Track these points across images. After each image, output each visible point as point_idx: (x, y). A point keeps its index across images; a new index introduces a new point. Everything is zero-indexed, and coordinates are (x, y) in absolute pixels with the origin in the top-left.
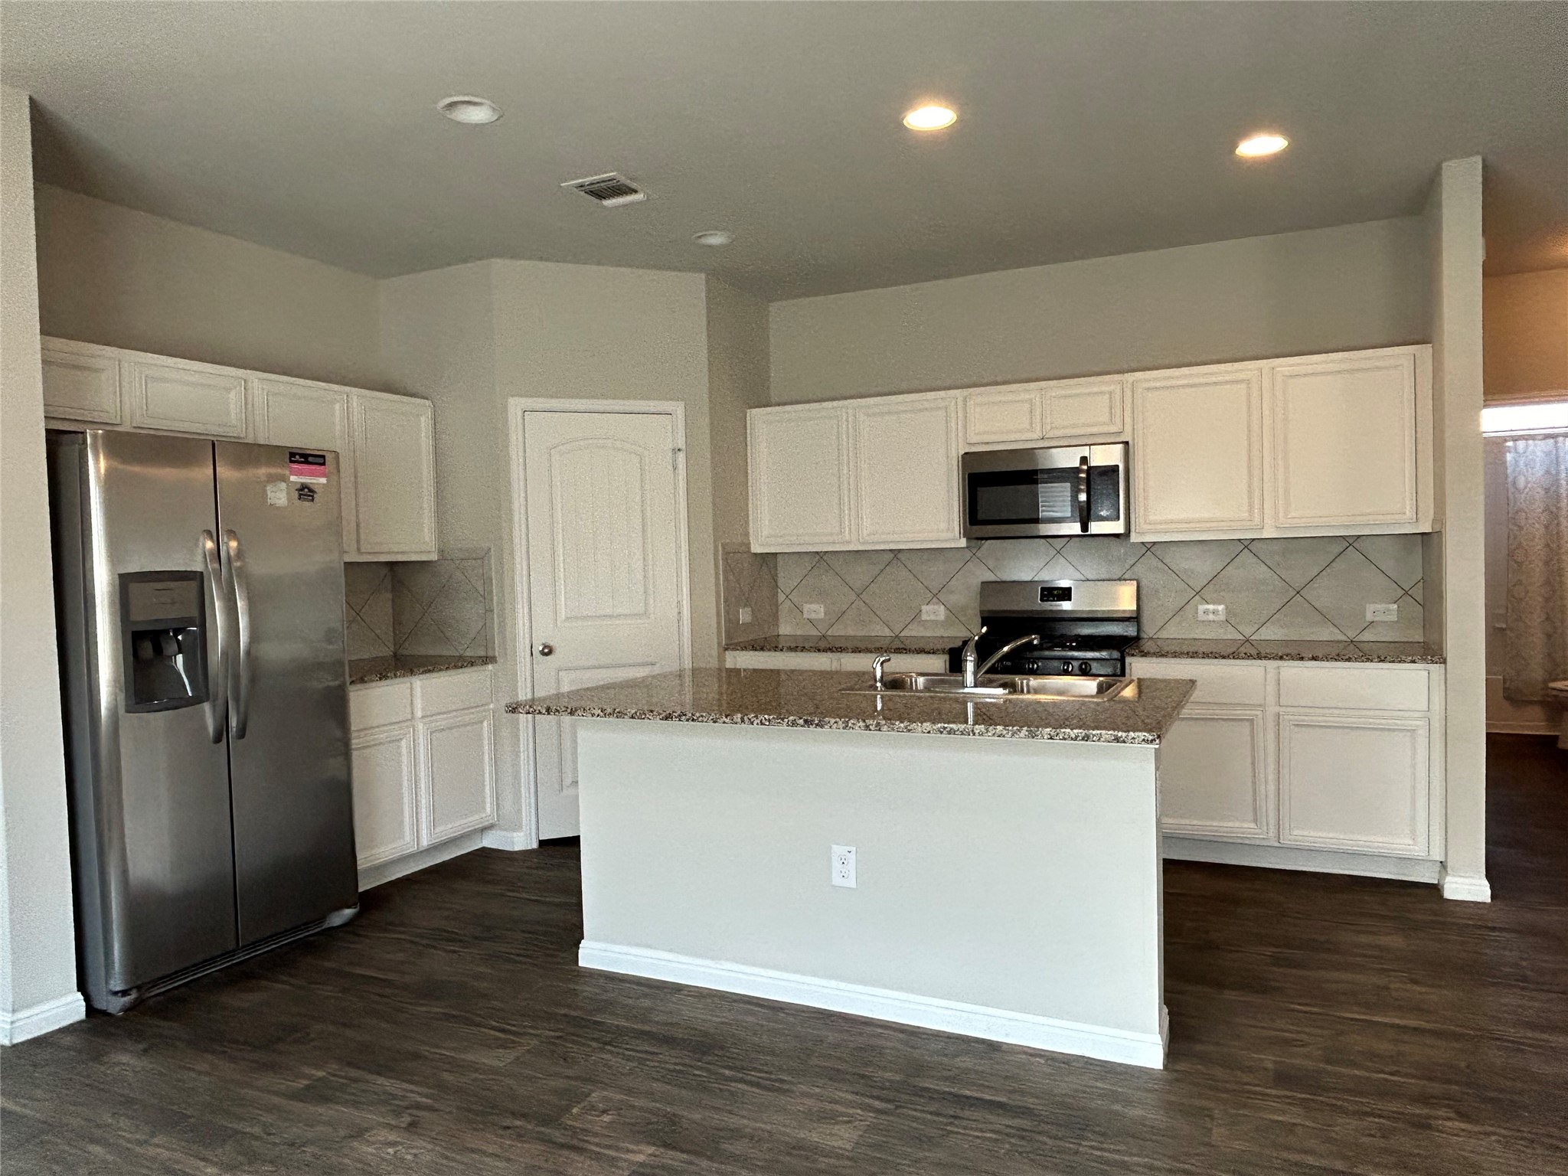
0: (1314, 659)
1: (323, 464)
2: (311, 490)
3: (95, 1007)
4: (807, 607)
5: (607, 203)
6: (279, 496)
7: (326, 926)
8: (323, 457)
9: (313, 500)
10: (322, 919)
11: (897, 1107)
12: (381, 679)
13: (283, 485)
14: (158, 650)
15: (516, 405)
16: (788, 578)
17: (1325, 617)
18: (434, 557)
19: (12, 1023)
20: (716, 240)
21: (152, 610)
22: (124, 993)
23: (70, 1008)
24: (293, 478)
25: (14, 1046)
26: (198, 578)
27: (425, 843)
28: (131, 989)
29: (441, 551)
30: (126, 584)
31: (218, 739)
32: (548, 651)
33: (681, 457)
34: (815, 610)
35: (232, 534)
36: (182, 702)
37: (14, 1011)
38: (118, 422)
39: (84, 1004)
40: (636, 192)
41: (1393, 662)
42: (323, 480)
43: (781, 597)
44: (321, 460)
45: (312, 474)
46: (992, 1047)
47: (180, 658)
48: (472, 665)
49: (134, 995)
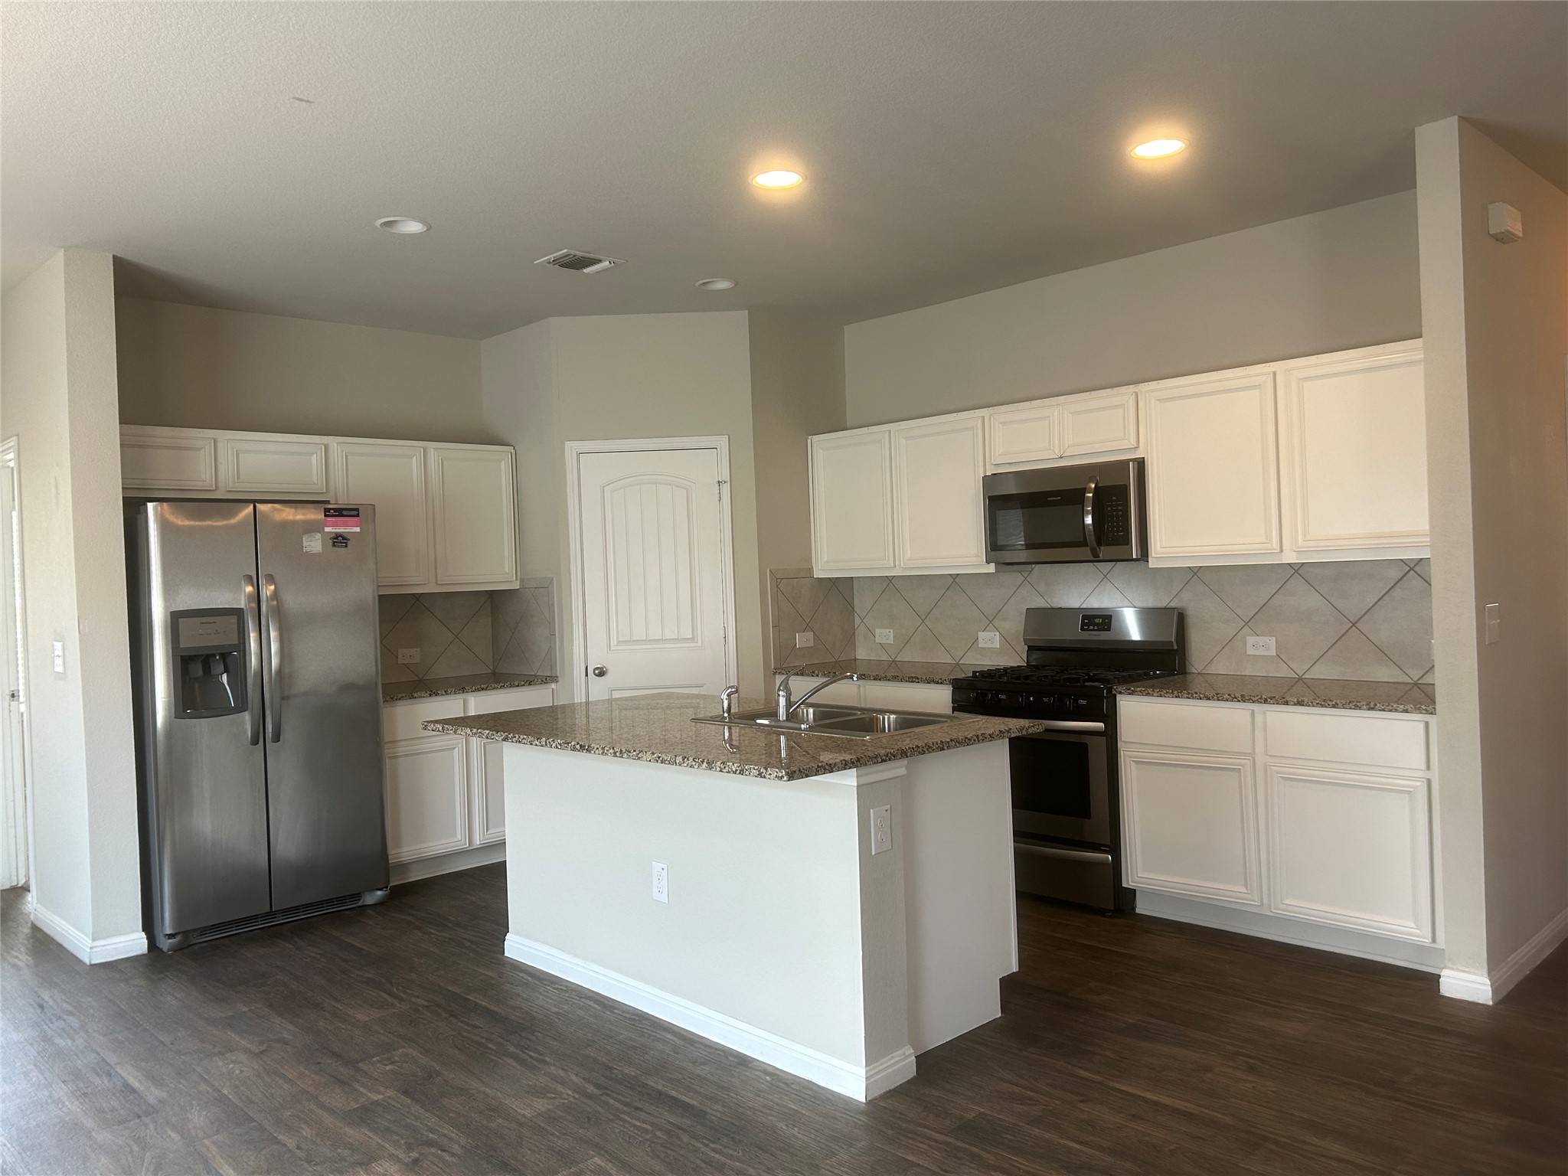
0: (1300, 703)
1: (358, 516)
2: (344, 538)
3: (158, 945)
4: (878, 631)
5: (586, 270)
6: (314, 544)
7: (360, 903)
8: (357, 510)
9: (346, 546)
10: (357, 896)
11: (603, 1094)
12: (430, 695)
13: (319, 536)
14: (207, 670)
15: (572, 448)
16: (862, 602)
17: (1384, 654)
18: (516, 586)
19: (91, 948)
20: (723, 285)
21: (197, 638)
22: (171, 936)
23: (135, 942)
24: (327, 529)
25: (92, 965)
26: (238, 613)
27: (477, 841)
28: (176, 934)
29: (522, 580)
30: (176, 619)
31: (255, 741)
32: (601, 673)
33: (726, 488)
34: (885, 635)
35: (271, 579)
36: (228, 711)
37: (94, 940)
38: (214, 488)
39: (146, 941)
40: (600, 261)
41: (1383, 710)
42: (358, 529)
43: (857, 621)
44: (355, 513)
45: (346, 525)
46: (743, 1061)
47: (225, 677)
48: (530, 684)
49: (178, 938)
